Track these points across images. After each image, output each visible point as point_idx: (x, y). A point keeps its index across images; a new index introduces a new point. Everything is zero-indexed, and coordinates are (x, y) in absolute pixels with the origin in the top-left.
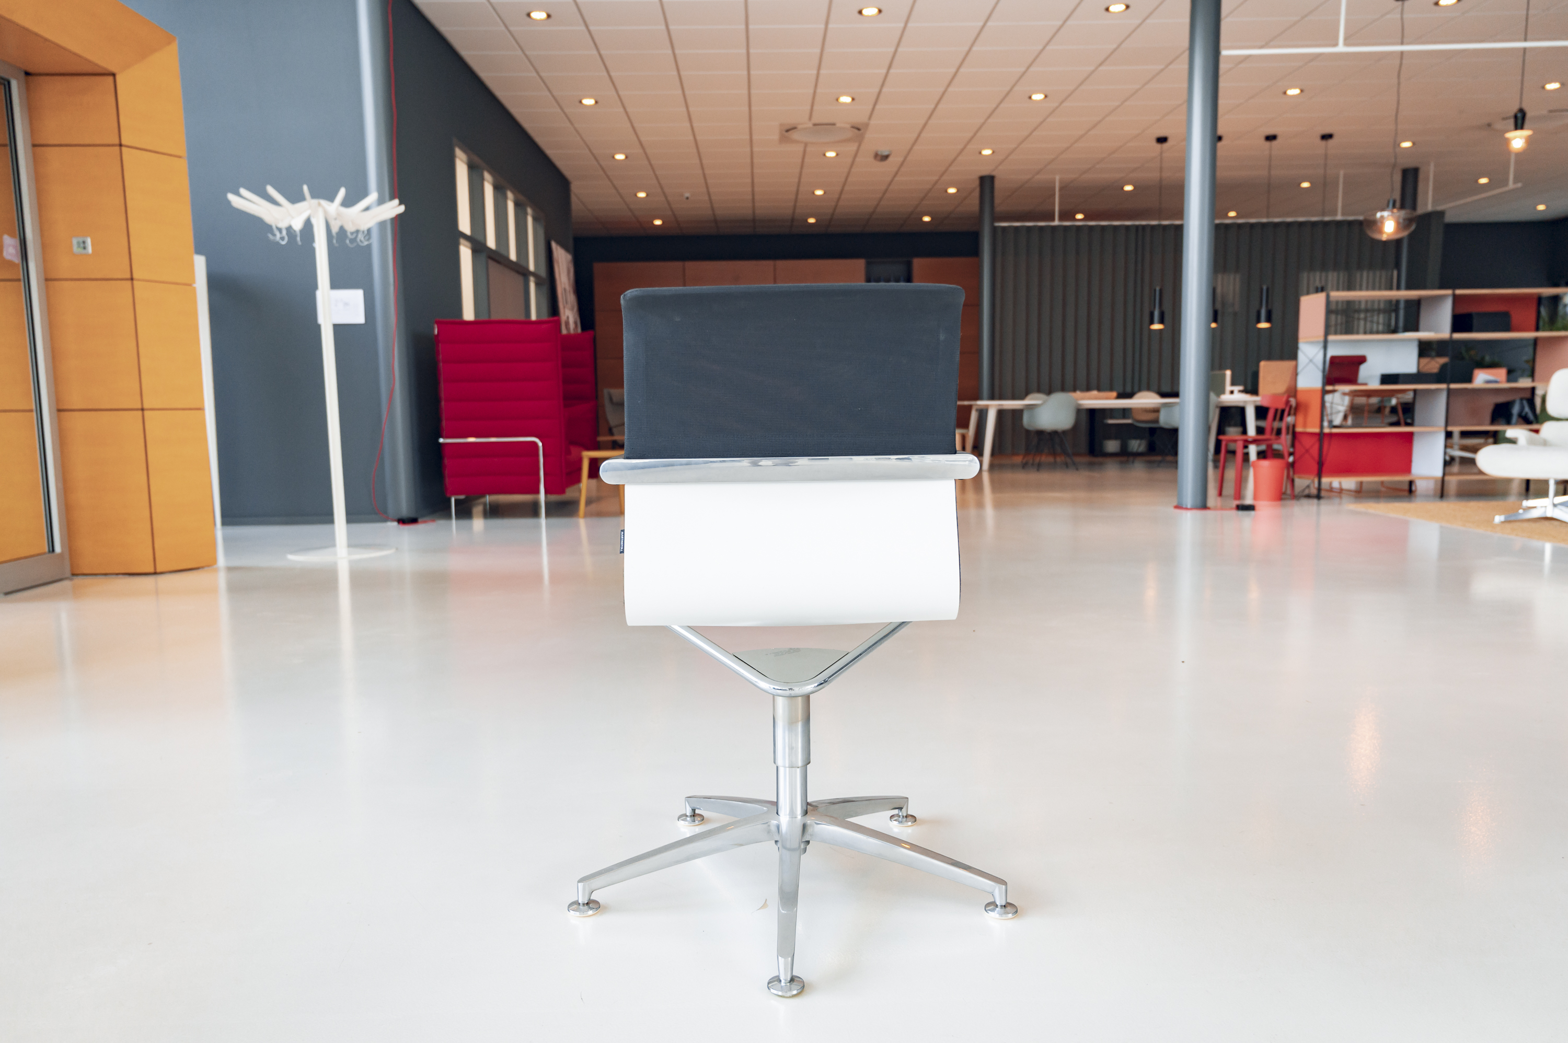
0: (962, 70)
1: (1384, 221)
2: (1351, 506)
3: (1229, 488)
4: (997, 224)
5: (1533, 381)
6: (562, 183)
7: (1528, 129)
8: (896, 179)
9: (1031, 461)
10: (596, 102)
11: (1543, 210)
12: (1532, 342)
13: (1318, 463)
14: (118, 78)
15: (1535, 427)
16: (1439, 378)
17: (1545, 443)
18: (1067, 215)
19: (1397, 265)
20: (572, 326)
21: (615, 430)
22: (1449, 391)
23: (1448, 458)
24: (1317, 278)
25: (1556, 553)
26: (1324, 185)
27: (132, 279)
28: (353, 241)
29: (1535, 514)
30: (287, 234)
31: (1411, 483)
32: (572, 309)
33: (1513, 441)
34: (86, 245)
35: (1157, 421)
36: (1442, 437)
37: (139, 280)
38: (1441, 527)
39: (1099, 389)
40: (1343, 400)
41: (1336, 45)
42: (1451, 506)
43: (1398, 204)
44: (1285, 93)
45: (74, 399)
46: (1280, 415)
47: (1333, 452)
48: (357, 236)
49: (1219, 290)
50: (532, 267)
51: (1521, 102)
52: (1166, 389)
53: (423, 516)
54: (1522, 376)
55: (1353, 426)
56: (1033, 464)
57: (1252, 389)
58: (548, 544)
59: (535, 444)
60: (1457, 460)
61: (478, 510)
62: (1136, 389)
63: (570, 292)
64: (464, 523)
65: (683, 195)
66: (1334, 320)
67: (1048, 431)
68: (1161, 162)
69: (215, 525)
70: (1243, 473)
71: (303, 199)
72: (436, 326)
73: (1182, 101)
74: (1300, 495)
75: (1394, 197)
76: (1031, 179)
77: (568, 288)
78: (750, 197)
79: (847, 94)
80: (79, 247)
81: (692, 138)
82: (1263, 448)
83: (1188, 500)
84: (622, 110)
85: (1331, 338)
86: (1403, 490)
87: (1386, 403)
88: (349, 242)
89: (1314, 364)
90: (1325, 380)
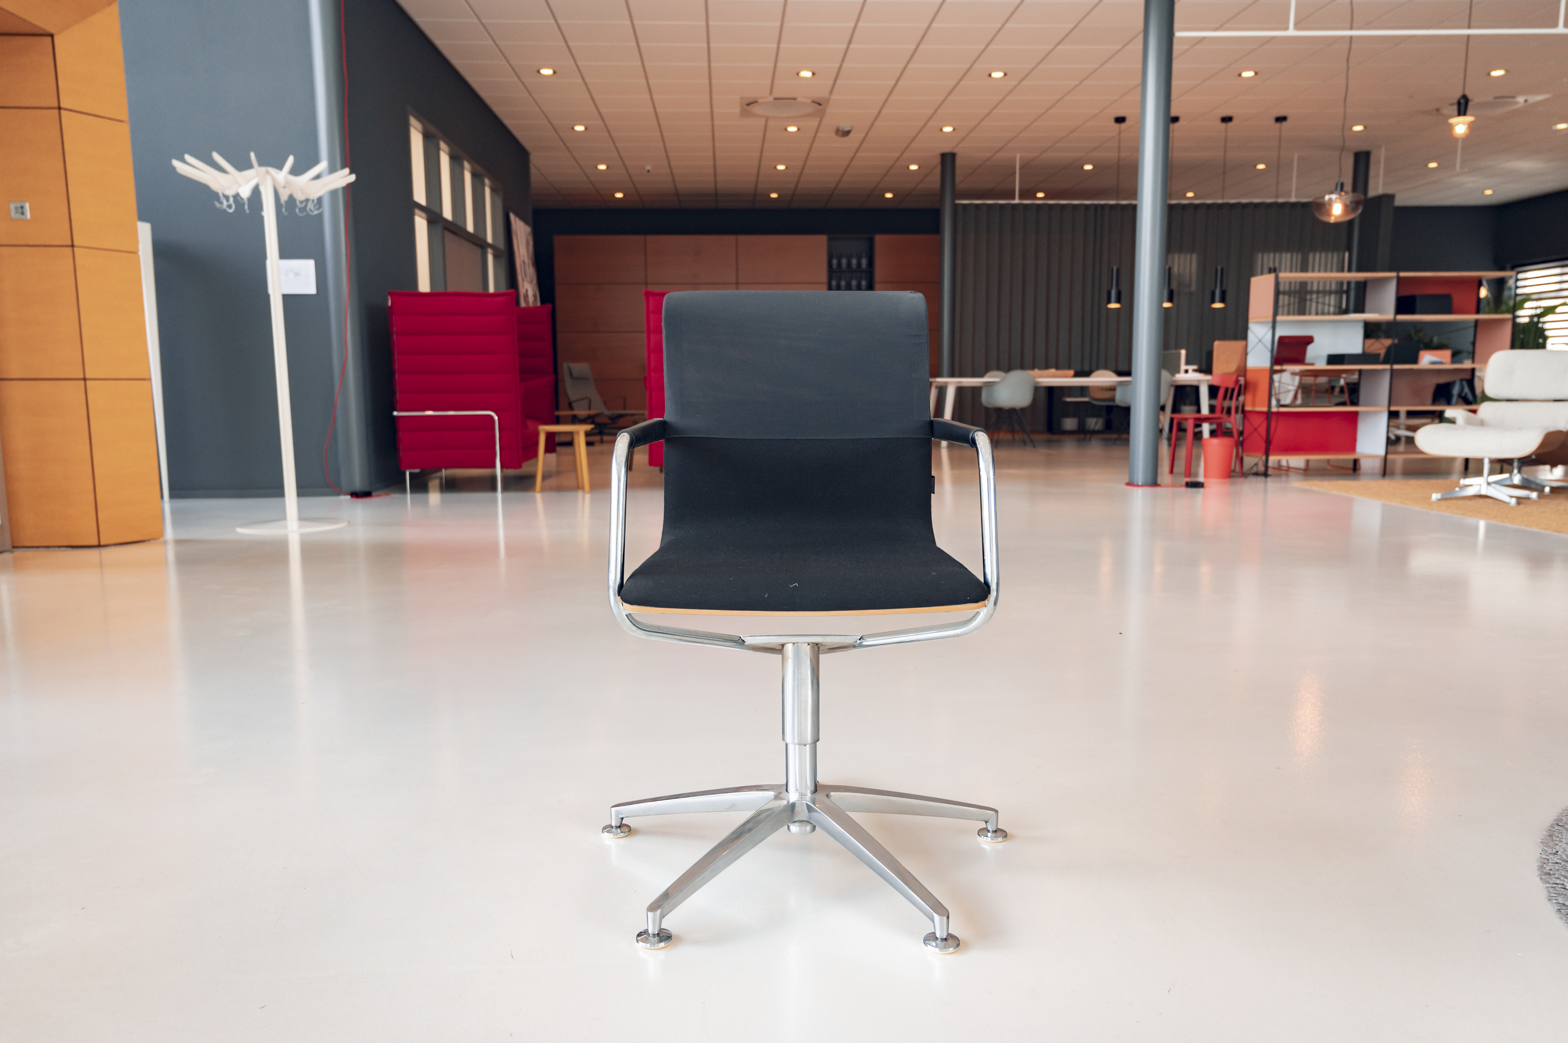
0: (921, 47)
1: (1333, 203)
2: (1296, 483)
3: (1180, 466)
4: (958, 202)
5: (1473, 362)
6: (521, 154)
7: (1471, 115)
8: (858, 154)
10: (554, 72)
11: (1490, 195)
12: (1473, 324)
13: (1266, 442)
14: (56, 38)
15: (1473, 407)
16: (1384, 359)
17: (1482, 423)
18: (1028, 193)
19: (1349, 248)
20: (531, 299)
21: (574, 405)
22: (1392, 371)
23: (1393, 437)
24: (1269, 259)
25: (1489, 529)
26: (1278, 167)
27: (73, 246)
28: (303, 209)
29: (1471, 492)
30: (234, 202)
31: (1356, 462)
32: (531, 282)
33: (1452, 421)
34: (25, 211)
35: (1113, 399)
36: (1384, 417)
37: (80, 247)
38: (1384, 505)
39: (1057, 368)
40: (1293, 380)
41: (1287, 29)
42: (1393, 484)
43: (1348, 187)
44: (1240, 75)
46: (1229, 394)
47: (1281, 431)
48: (306, 206)
49: (1175, 270)
50: (490, 239)
51: (1464, 90)
52: (1122, 368)
53: (377, 490)
54: (1465, 358)
55: (1300, 406)
57: (1206, 368)
58: (504, 518)
59: (490, 417)
60: (1403, 440)
61: (434, 483)
62: (1094, 367)
63: (529, 264)
64: (419, 496)
65: (644, 168)
66: (1284, 300)
67: (1007, 408)
68: (1119, 142)
69: (162, 497)
70: (1195, 451)
71: (250, 166)
72: (389, 298)
73: (1139, 81)
74: (1248, 472)
75: (1342, 180)
76: (992, 157)
77: (526, 260)
78: (712, 171)
79: (807, 69)
80: (17, 212)
81: (652, 110)
82: (1214, 427)
83: (1140, 477)
84: (581, 81)
85: (1280, 317)
86: (1348, 468)
87: (1334, 383)
88: (299, 211)
89: (1263, 344)
90: (1273, 360)
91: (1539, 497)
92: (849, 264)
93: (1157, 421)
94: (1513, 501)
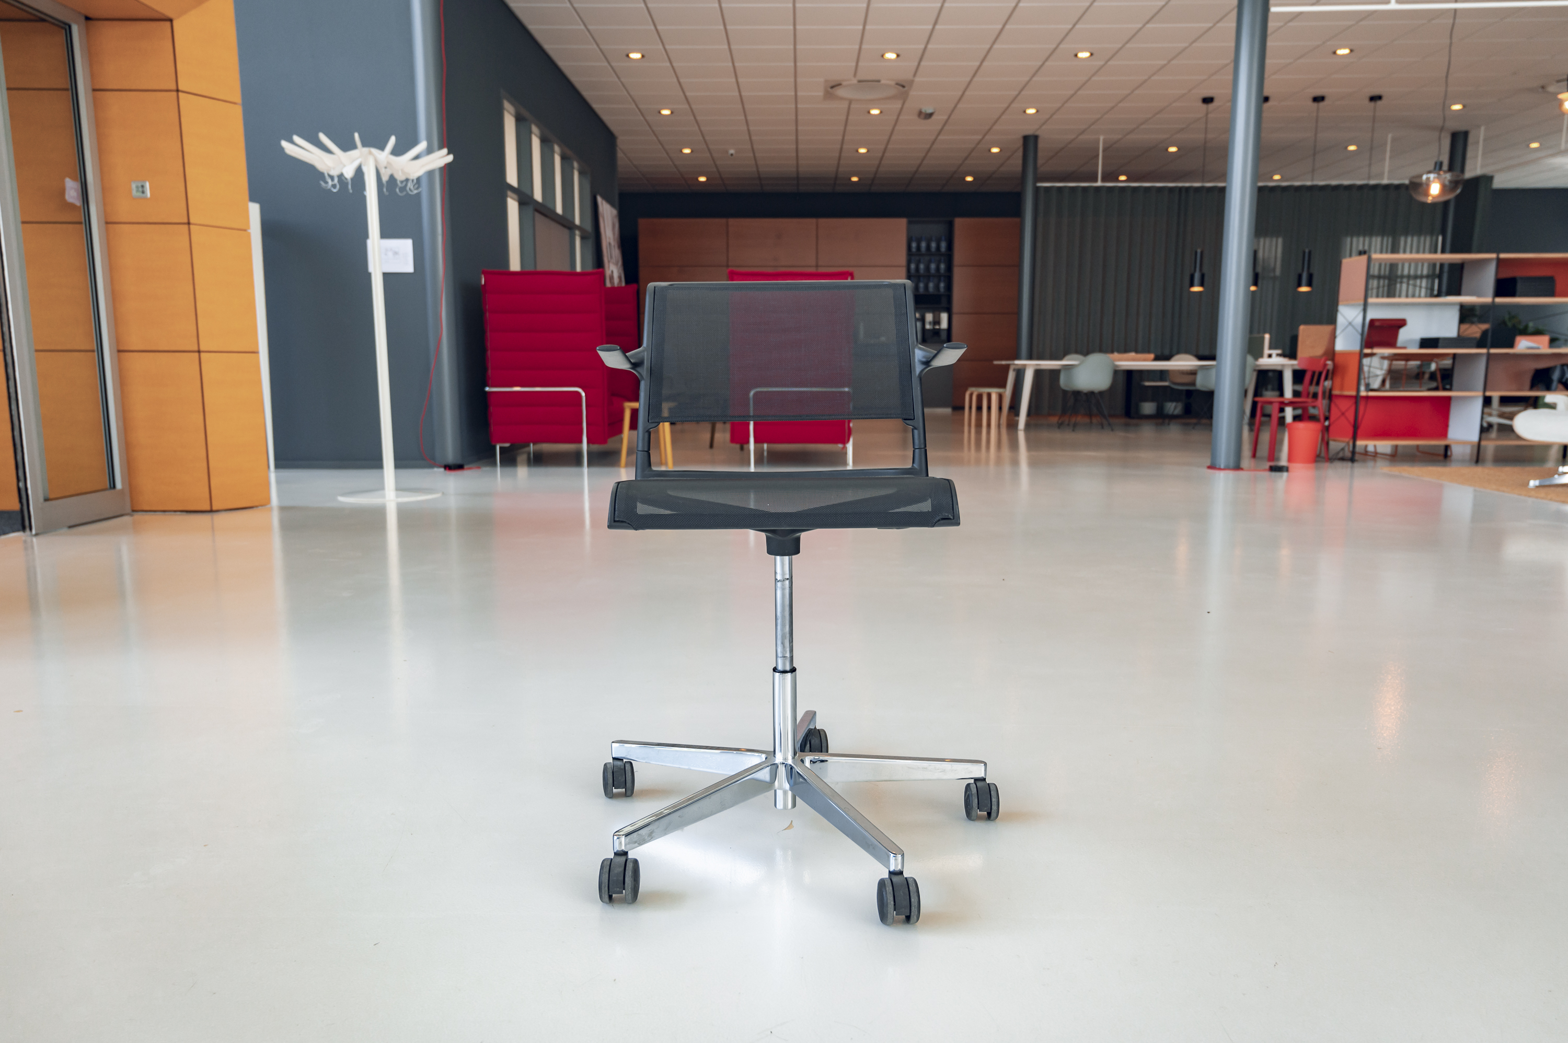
0: (1007, 27)
1: (1431, 183)
2: (1383, 468)
3: (1263, 451)
4: (1039, 184)
6: (608, 138)
8: (940, 137)
9: (1067, 422)
10: (643, 56)
13: (1353, 427)
14: (175, 23)
16: (1480, 343)
18: (1110, 176)
19: (1443, 231)
20: (616, 279)
22: (1490, 356)
23: (1485, 425)
24: (1360, 242)
26: (1370, 148)
27: (189, 223)
28: (403, 189)
30: (339, 181)
31: (1447, 448)
32: (616, 264)
33: (1552, 406)
34: (145, 190)
35: (1194, 384)
36: (1479, 403)
37: (195, 225)
38: (1475, 492)
39: (1137, 351)
40: (1382, 365)
41: (1388, 2)
42: (1486, 471)
43: (1445, 167)
45: (134, 341)
46: (1317, 378)
47: (1369, 416)
48: (406, 185)
49: (1260, 254)
50: (577, 221)
52: (1204, 352)
53: (470, 463)
54: (1565, 343)
55: (1390, 390)
56: (1068, 425)
57: (1291, 353)
58: (590, 492)
59: (578, 394)
60: (1495, 427)
61: (522, 458)
62: (1174, 351)
63: (614, 246)
64: (509, 470)
65: (727, 152)
66: (1374, 282)
67: (1085, 391)
68: (1206, 123)
69: (269, 467)
70: (1278, 436)
71: (353, 147)
72: (483, 276)
73: (1230, 60)
74: (1334, 457)
75: (1441, 159)
76: (1075, 139)
77: (613, 243)
78: (794, 154)
79: (891, 51)
80: (137, 191)
81: (737, 94)
82: (1299, 412)
83: (1222, 460)
84: (668, 64)
85: (1371, 300)
86: (1439, 455)
87: (1424, 369)
88: (399, 190)
89: (1353, 327)
90: (1364, 344)
92: (928, 247)
93: (1240, 404)
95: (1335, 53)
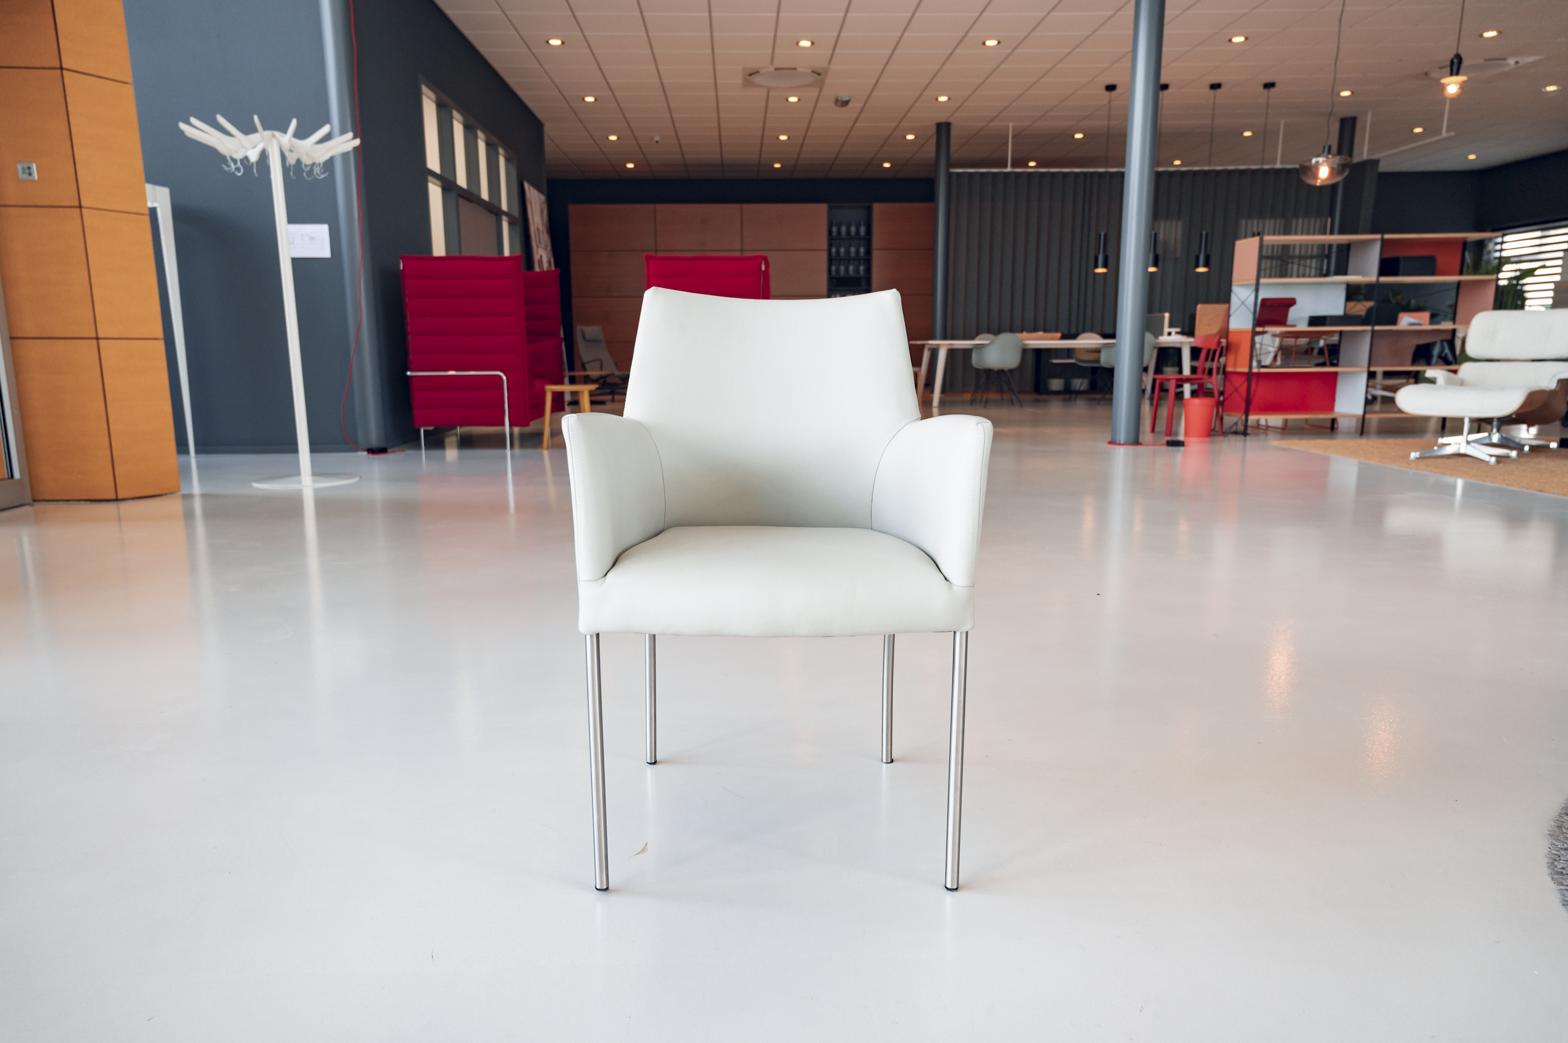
0: (917, 15)
1: (1319, 167)
2: (1275, 442)
3: (1162, 425)
4: (952, 170)
5: (1454, 323)
6: (535, 126)
7: (1463, 75)
8: (857, 125)
9: (979, 398)
10: (563, 43)
11: (1474, 159)
12: (1455, 286)
13: (1246, 402)
15: (1453, 367)
16: (1365, 320)
17: (1462, 383)
18: (1020, 162)
19: (1332, 214)
20: (545, 266)
21: (587, 366)
22: (1374, 333)
23: (1370, 397)
24: (1254, 224)
25: (1466, 488)
26: (1265, 135)
27: (80, 207)
28: (311, 172)
29: (1449, 450)
30: (242, 165)
31: (1334, 421)
32: (546, 249)
33: (1432, 381)
34: (32, 170)
35: (1098, 361)
36: (1364, 377)
37: (87, 208)
38: (1360, 463)
39: (1045, 331)
40: (1274, 342)
42: (1364, 443)
43: (1334, 149)
45: (28, 327)
46: (1211, 355)
47: (1261, 391)
48: (312, 169)
49: (1161, 237)
50: (504, 207)
51: (1458, 49)
52: (1108, 331)
53: (393, 446)
54: (1445, 319)
55: (1281, 367)
56: (981, 401)
57: (1189, 331)
58: (514, 474)
59: (500, 377)
60: (1379, 399)
61: (450, 440)
62: (1080, 330)
63: (543, 232)
64: (435, 453)
65: (653, 139)
66: (1266, 264)
67: (996, 369)
68: (1109, 110)
70: (1176, 411)
71: (255, 131)
72: (401, 261)
73: (1130, 49)
74: (1228, 431)
75: (1330, 141)
76: (986, 126)
77: (541, 228)
78: (718, 142)
79: (806, 39)
80: (24, 173)
81: (658, 81)
82: (1195, 387)
83: (1122, 436)
84: (588, 51)
85: (1262, 281)
86: (1325, 428)
87: (1313, 345)
88: (306, 174)
89: (1246, 306)
90: (1255, 322)
91: (1518, 455)
92: (848, 232)
93: (1140, 381)
94: (1493, 460)
95: (1230, 41)
